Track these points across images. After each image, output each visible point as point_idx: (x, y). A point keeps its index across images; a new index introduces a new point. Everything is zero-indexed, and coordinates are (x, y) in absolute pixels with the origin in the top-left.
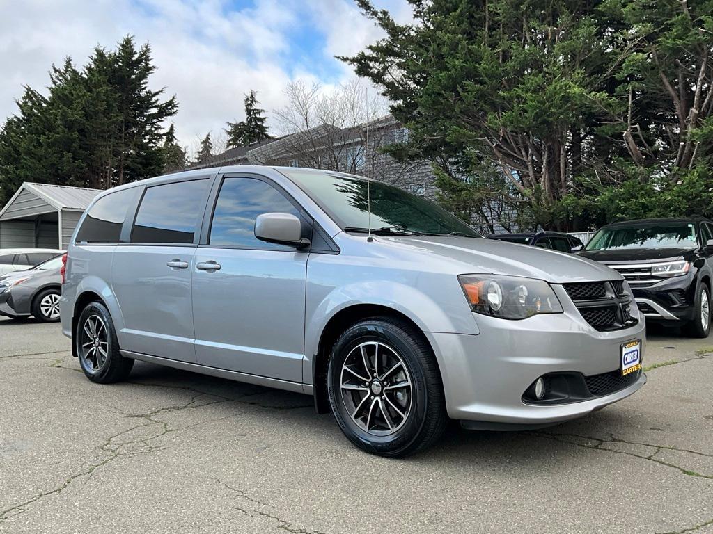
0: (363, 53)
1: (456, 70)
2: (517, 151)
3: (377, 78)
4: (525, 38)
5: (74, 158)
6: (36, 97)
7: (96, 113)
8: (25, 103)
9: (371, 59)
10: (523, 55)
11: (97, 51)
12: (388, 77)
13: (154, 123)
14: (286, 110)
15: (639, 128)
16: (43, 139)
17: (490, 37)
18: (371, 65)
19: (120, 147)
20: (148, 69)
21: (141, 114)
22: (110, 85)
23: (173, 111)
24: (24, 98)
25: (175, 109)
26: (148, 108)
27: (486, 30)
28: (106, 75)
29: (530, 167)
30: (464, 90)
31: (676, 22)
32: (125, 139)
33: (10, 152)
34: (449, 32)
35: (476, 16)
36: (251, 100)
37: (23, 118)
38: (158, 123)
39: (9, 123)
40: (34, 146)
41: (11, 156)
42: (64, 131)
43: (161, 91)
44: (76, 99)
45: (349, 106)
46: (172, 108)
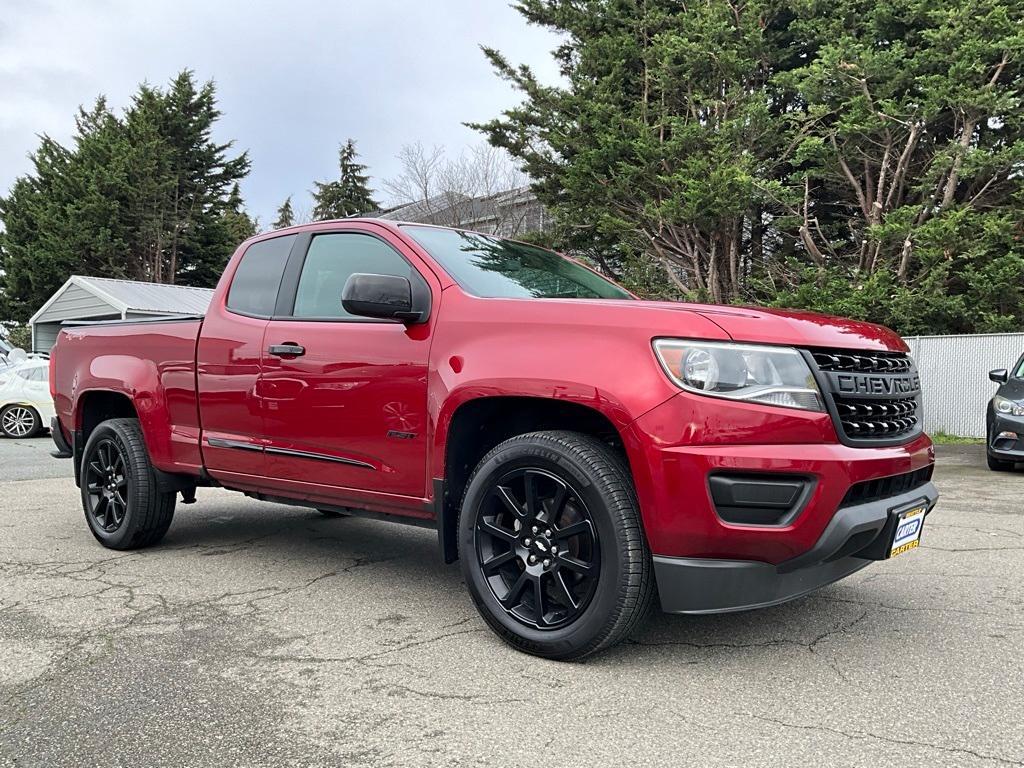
0: (498, 121)
1: (608, 147)
2: (680, 245)
3: (516, 150)
4: (690, 112)
5: (113, 237)
6: (56, 150)
7: (143, 176)
8: (42, 158)
9: (507, 127)
10: (685, 134)
11: (144, 90)
12: (528, 150)
13: (218, 187)
14: (399, 180)
15: (817, 223)
16: (69, 208)
17: (650, 107)
18: (507, 134)
19: (173, 220)
20: (212, 115)
21: (201, 175)
22: (161, 137)
23: (244, 171)
24: (40, 151)
25: (247, 169)
26: (210, 167)
27: (646, 100)
28: (155, 123)
29: (696, 265)
30: (617, 172)
31: (855, 103)
32: (179, 208)
33: (22, 226)
34: (600, 101)
35: (633, 82)
36: (348, 152)
37: (40, 180)
38: (224, 188)
39: (21, 185)
40: (58, 219)
41: (24, 231)
42: (99, 200)
43: (229, 145)
44: (116, 156)
45: (481, 176)
46: (243, 168)
